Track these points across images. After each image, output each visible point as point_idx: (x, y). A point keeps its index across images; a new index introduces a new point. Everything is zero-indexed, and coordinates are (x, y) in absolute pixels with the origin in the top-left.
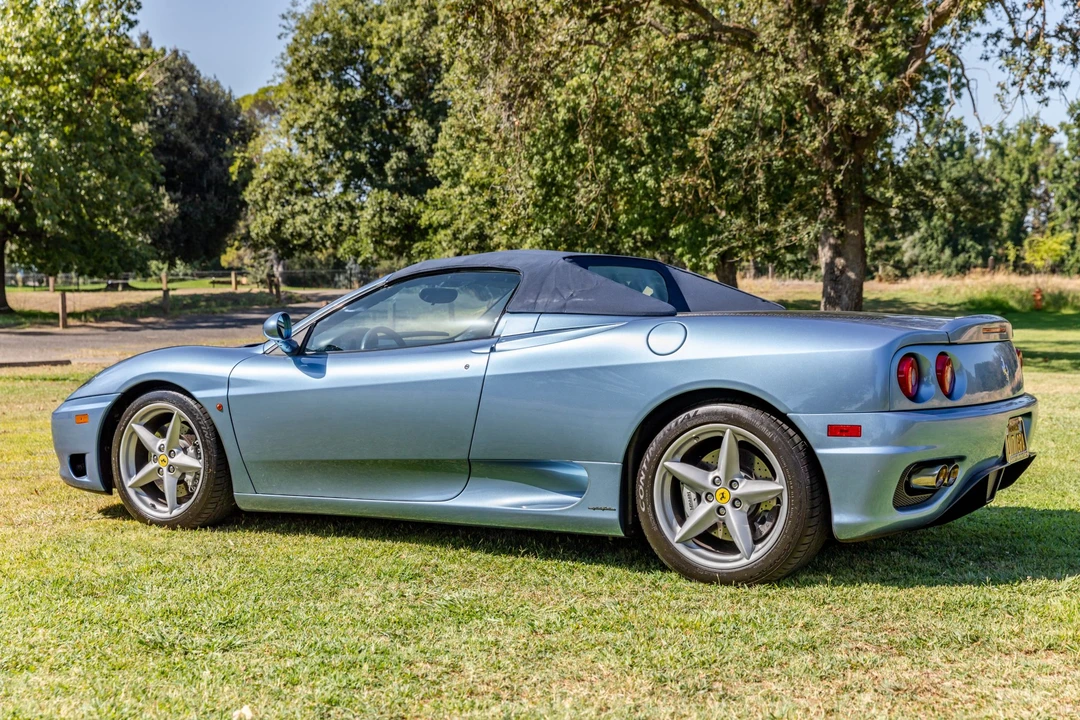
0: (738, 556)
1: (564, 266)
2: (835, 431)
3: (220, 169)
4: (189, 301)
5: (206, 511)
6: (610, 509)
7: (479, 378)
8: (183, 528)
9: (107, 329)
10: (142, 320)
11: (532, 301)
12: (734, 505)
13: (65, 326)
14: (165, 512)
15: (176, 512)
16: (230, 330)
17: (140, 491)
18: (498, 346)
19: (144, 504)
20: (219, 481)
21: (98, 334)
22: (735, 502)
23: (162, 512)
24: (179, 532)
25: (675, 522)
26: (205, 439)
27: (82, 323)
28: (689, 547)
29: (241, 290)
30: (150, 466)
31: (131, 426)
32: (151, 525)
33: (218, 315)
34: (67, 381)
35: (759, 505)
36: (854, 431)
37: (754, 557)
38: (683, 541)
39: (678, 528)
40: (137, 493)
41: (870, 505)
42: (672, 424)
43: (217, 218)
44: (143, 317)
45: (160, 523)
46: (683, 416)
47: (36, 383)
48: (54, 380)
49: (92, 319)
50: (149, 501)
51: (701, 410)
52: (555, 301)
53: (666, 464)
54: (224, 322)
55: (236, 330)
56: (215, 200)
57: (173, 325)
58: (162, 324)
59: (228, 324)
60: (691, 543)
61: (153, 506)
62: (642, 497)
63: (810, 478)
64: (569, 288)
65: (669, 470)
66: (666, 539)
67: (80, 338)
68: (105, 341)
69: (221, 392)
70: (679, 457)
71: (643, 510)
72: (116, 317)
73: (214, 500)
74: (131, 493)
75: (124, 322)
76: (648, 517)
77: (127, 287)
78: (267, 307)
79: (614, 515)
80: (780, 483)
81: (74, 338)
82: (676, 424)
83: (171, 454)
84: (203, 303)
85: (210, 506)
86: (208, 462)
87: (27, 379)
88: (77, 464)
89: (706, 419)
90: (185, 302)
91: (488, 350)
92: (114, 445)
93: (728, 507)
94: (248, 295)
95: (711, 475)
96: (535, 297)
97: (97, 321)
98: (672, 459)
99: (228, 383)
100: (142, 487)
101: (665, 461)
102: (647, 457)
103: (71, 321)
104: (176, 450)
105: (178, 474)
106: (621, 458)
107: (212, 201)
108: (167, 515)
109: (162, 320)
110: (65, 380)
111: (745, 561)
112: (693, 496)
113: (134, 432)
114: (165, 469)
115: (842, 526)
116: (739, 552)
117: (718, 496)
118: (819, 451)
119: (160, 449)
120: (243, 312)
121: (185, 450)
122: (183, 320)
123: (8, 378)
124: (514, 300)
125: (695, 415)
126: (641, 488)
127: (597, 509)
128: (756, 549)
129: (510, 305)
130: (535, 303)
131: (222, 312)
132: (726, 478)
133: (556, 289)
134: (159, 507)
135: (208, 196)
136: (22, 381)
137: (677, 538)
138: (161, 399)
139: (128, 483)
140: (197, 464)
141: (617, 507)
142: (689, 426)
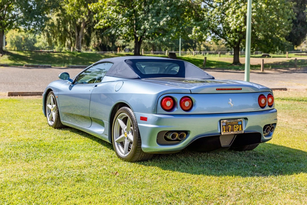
3: (303, 16)
11: (110, 72)
36: (145, 119)
41: (150, 142)
43: (301, 33)
56: (301, 27)
69: (57, 93)
77: (269, 56)
91: (94, 86)
93: (126, 138)
99: (59, 91)
106: (109, 120)
107: (299, 27)
115: (144, 148)
117: (125, 135)
118: (139, 124)
127: (106, 135)
129: (106, 73)
132: (127, 130)
135: (298, 26)
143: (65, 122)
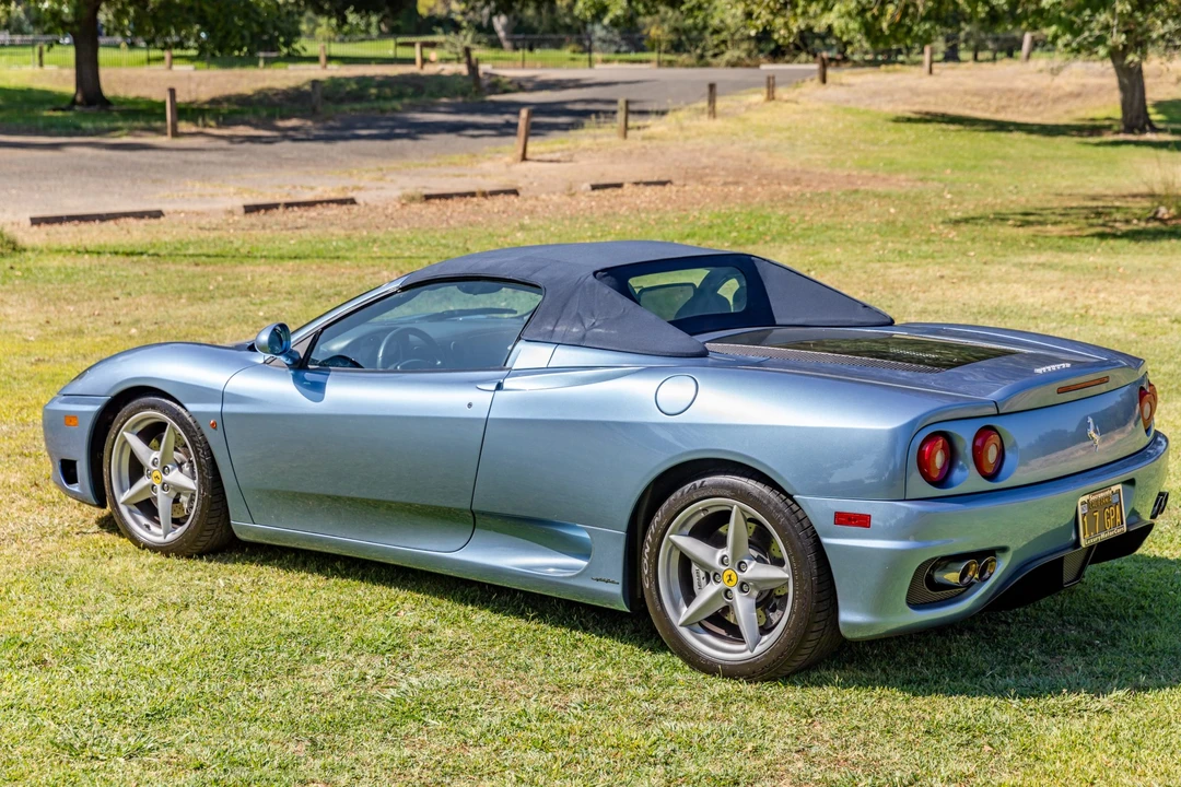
0: (743, 647)
1: (592, 285)
2: (843, 519)
4: (354, 86)
5: (202, 539)
6: (613, 582)
7: (480, 419)
8: (177, 555)
9: (230, 139)
10: (281, 124)
11: (550, 328)
12: (741, 590)
13: (176, 134)
14: (159, 535)
15: (170, 537)
16: (398, 143)
17: (134, 508)
18: (507, 384)
19: (138, 524)
20: (215, 506)
21: (217, 150)
22: (742, 586)
23: (156, 534)
24: (173, 561)
25: (682, 601)
26: (199, 457)
27: (200, 129)
28: (693, 631)
29: (430, 70)
30: (143, 482)
31: (122, 435)
32: (144, 549)
33: (388, 115)
34: (145, 257)
35: (772, 590)
36: (862, 521)
37: (758, 649)
38: (687, 624)
39: (684, 609)
40: (130, 511)
41: (880, 605)
42: (678, 493)
44: (283, 118)
45: (154, 549)
46: (689, 485)
47: (104, 259)
48: (128, 254)
49: (213, 123)
50: (144, 521)
51: (709, 480)
52: (574, 330)
53: (672, 537)
54: (393, 128)
55: (406, 143)
57: (322, 133)
58: (307, 132)
59: (398, 131)
60: (697, 627)
61: (148, 527)
62: (646, 572)
63: (818, 569)
64: (593, 315)
65: (675, 545)
66: (669, 621)
67: (192, 156)
68: (221, 164)
69: (216, 408)
70: (687, 530)
71: (647, 586)
72: (246, 118)
73: (209, 527)
74: (124, 510)
75: (256, 127)
76: (652, 596)
78: (460, 99)
79: (617, 589)
80: (787, 572)
81: (182, 155)
82: (682, 494)
83: (165, 470)
84: (373, 91)
85: (205, 533)
86: (202, 483)
87: (92, 252)
88: (68, 470)
89: (714, 492)
90: (348, 89)
91: (493, 387)
92: (106, 454)
93: (735, 591)
94: (437, 77)
95: (720, 553)
96: (554, 323)
97: (219, 126)
98: (678, 532)
99: (223, 397)
100: (135, 505)
101: (671, 534)
102: (652, 528)
103: (184, 126)
104: (170, 466)
105: (174, 494)
106: (625, 526)
108: (160, 539)
109: (309, 123)
110: (142, 254)
111: (748, 654)
112: (702, 574)
113: (125, 442)
114: (159, 487)
115: (849, 624)
116: (744, 642)
117: (726, 579)
118: (825, 540)
119: (154, 464)
120: (425, 110)
121: (180, 466)
122: (338, 124)
123: (69, 251)
124: (531, 325)
125: (701, 486)
126: (645, 561)
127: (600, 580)
128: (762, 641)
129: (526, 332)
130: (553, 331)
131: (394, 110)
132: (734, 559)
133: (578, 314)
134: (154, 528)
136: (86, 256)
137: (681, 620)
138: (153, 407)
139: (121, 499)
140: (192, 485)
141: (620, 581)
142: (695, 497)
143: (245, 525)
